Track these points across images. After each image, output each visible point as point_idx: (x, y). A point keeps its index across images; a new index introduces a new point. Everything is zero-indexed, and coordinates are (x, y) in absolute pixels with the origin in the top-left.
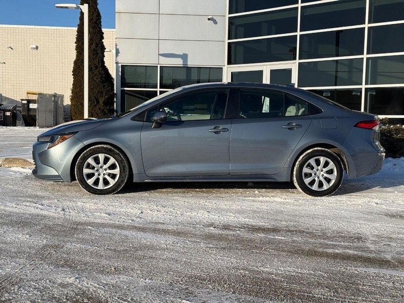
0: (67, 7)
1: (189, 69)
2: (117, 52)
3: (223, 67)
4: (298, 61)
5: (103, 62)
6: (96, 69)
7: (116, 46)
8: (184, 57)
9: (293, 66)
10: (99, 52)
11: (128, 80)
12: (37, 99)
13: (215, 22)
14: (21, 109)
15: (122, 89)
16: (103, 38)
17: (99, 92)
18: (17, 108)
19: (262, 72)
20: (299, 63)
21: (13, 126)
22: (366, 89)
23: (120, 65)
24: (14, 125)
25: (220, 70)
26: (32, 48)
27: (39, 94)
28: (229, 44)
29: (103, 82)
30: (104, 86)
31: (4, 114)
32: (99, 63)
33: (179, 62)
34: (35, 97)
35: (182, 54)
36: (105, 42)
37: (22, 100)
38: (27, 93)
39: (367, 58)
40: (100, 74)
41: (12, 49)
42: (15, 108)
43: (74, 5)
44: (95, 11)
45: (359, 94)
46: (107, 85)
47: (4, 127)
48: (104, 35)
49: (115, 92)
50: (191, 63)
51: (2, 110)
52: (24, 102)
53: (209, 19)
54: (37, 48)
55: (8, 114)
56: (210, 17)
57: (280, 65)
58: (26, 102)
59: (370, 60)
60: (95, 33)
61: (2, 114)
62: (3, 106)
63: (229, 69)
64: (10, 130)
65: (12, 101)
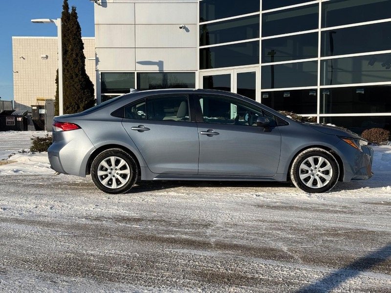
0: (42, 22)
1: (165, 75)
2: (97, 61)
3: (196, 72)
4: (260, 65)
5: (84, 71)
6: (76, 77)
7: (96, 55)
8: (160, 64)
9: (256, 69)
10: (79, 61)
11: (108, 87)
12: (44, 105)
13: (187, 30)
14: (31, 114)
15: (102, 94)
16: (83, 48)
17: (79, 99)
18: (28, 114)
19: (229, 75)
20: (262, 67)
21: (24, 131)
22: (321, 90)
23: (100, 72)
24: (26, 129)
25: (193, 74)
26: (42, 57)
27: (47, 100)
28: (201, 50)
29: (83, 89)
30: (84, 92)
31: (16, 119)
32: (79, 72)
33: (155, 69)
34: (43, 103)
35: (158, 61)
36: (85, 52)
37: (32, 106)
38: (37, 100)
39: (321, 60)
40: (80, 81)
41: (24, 59)
42: (26, 114)
43: (48, 20)
44: (75, 24)
45: (315, 94)
46: (88, 92)
47: (15, 132)
48: (84, 46)
49: (96, 97)
50: (167, 69)
51: (14, 116)
52: (34, 108)
53: (181, 28)
54: (47, 57)
55: (20, 119)
56: (181, 26)
57: (245, 69)
58: (35, 108)
59: (325, 63)
60: (75, 44)
61: (13, 120)
62: (14, 112)
63: (201, 73)
64: (21, 134)
65: (25, 107)
